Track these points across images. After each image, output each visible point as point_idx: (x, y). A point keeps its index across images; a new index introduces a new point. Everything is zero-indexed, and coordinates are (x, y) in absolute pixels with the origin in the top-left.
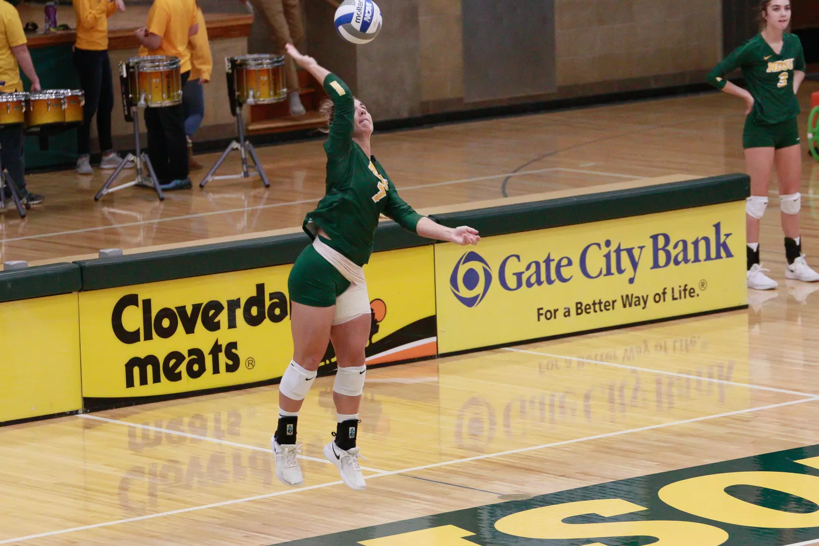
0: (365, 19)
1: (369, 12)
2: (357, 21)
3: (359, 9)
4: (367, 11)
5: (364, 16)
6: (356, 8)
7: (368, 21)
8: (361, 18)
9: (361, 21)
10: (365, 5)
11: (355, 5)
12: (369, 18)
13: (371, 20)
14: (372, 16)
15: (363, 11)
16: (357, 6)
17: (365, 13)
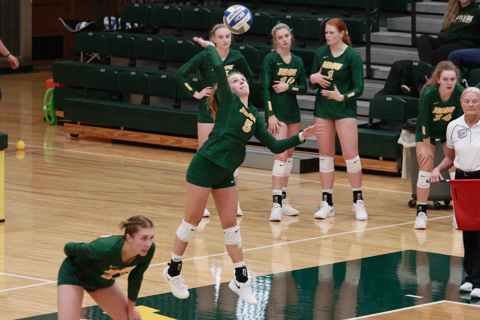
0: (235, 19)
1: (239, 17)
2: (230, 18)
3: (235, 12)
4: (238, 16)
5: (235, 18)
6: (234, 11)
7: (236, 22)
8: (233, 18)
9: (232, 19)
10: (240, 13)
11: (235, 9)
12: (237, 21)
13: (238, 22)
14: (239, 21)
15: (236, 15)
16: (236, 10)
17: (236, 16)
